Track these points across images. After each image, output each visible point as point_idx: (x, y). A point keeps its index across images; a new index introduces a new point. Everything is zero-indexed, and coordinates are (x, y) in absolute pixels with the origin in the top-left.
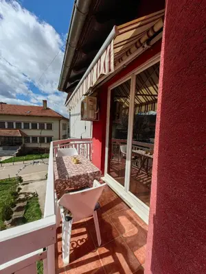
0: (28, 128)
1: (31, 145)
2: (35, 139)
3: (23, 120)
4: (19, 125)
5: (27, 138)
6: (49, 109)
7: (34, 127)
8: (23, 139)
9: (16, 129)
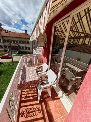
0: (20, 43)
1: (22, 50)
2: (23, 48)
3: (18, 40)
4: (17, 41)
5: (20, 47)
6: (28, 34)
7: (23, 43)
8: (19, 48)
9: (16, 43)
